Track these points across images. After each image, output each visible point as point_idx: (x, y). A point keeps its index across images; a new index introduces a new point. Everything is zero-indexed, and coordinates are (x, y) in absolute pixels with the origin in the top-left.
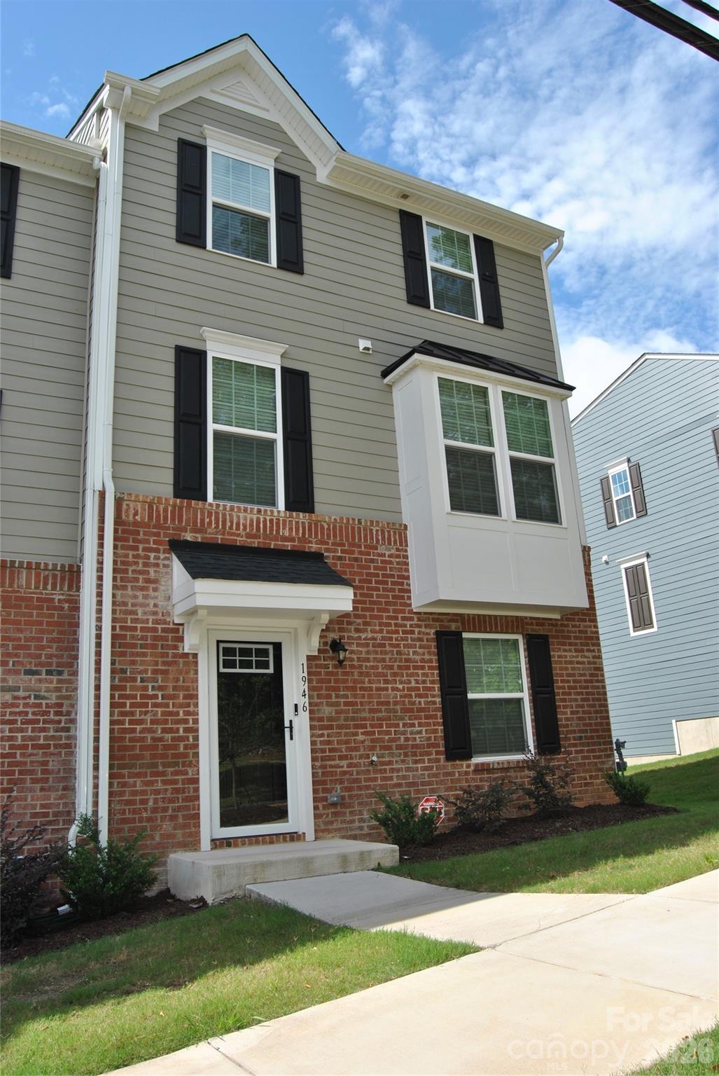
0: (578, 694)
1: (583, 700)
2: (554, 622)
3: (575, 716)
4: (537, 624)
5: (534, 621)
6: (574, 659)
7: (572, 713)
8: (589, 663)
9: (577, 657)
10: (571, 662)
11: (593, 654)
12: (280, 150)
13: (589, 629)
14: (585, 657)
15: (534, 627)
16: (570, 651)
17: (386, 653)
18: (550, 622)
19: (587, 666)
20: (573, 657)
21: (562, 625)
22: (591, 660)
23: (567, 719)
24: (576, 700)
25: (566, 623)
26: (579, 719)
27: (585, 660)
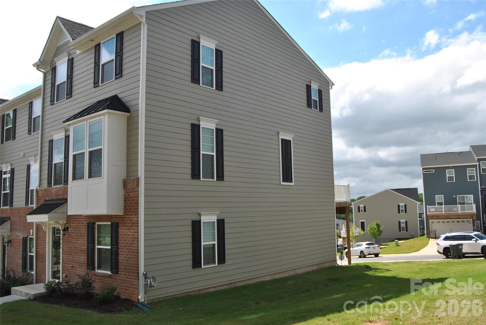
0: (127, 249)
1: (128, 252)
2: (121, 216)
3: (124, 259)
4: (116, 218)
5: (115, 217)
6: (127, 233)
7: (124, 257)
8: (132, 235)
9: (128, 232)
10: (125, 235)
11: (134, 231)
12: (66, 53)
13: (134, 219)
14: (131, 232)
15: (115, 219)
16: (126, 229)
17: (77, 231)
18: (120, 217)
19: (132, 236)
20: (127, 232)
21: (124, 218)
22: (133, 234)
23: (122, 260)
24: (125, 252)
25: (125, 216)
26: (126, 260)
27: (131, 233)
